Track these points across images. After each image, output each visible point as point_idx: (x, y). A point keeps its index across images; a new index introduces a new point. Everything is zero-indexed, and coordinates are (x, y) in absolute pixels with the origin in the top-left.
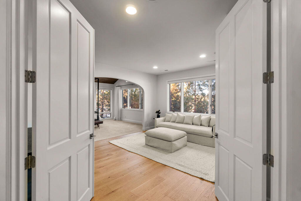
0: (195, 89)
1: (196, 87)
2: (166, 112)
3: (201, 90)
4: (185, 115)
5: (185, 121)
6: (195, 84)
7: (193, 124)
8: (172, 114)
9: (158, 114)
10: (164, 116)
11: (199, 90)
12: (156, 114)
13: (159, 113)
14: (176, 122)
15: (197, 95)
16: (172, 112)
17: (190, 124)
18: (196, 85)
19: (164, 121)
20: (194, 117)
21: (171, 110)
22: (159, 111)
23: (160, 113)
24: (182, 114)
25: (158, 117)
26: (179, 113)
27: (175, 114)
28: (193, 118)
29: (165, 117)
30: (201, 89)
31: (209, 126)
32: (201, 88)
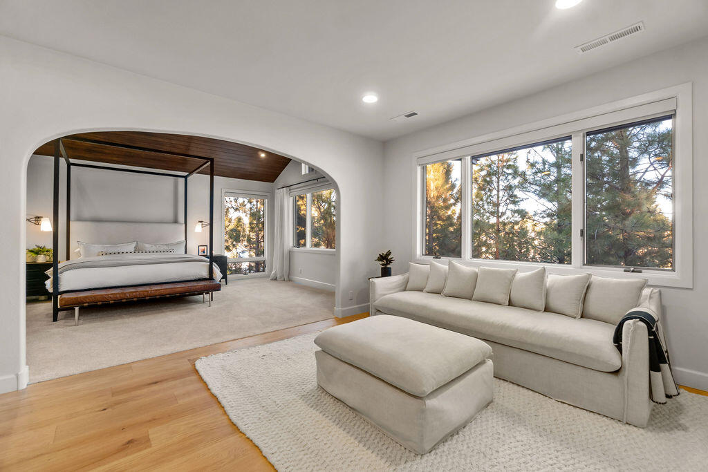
0: (498, 197)
1: (501, 193)
2: (411, 256)
3: (514, 203)
4: (477, 270)
5: (478, 293)
6: (498, 186)
7: (511, 304)
8: (431, 264)
9: (386, 265)
10: (405, 269)
11: (508, 201)
12: (379, 265)
13: (387, 260)
14: (446, 291)
15: (503, 214)
16: (430, 258)
17: (501, 301)
18: (501, 187)
19: (405, 288)
20: (514, 275)
21: (430, 251)
22: (389, 253)
23: (390, 261)
24: (466, 264)
25: (386, 272)
26: (455, 261)
27: (443, 264)
28: (511, 281)
29: (406, 275)
30: (514, 200)
31: (582, 317)
32: (515, 196)
